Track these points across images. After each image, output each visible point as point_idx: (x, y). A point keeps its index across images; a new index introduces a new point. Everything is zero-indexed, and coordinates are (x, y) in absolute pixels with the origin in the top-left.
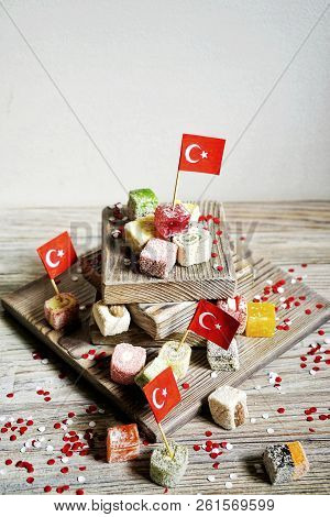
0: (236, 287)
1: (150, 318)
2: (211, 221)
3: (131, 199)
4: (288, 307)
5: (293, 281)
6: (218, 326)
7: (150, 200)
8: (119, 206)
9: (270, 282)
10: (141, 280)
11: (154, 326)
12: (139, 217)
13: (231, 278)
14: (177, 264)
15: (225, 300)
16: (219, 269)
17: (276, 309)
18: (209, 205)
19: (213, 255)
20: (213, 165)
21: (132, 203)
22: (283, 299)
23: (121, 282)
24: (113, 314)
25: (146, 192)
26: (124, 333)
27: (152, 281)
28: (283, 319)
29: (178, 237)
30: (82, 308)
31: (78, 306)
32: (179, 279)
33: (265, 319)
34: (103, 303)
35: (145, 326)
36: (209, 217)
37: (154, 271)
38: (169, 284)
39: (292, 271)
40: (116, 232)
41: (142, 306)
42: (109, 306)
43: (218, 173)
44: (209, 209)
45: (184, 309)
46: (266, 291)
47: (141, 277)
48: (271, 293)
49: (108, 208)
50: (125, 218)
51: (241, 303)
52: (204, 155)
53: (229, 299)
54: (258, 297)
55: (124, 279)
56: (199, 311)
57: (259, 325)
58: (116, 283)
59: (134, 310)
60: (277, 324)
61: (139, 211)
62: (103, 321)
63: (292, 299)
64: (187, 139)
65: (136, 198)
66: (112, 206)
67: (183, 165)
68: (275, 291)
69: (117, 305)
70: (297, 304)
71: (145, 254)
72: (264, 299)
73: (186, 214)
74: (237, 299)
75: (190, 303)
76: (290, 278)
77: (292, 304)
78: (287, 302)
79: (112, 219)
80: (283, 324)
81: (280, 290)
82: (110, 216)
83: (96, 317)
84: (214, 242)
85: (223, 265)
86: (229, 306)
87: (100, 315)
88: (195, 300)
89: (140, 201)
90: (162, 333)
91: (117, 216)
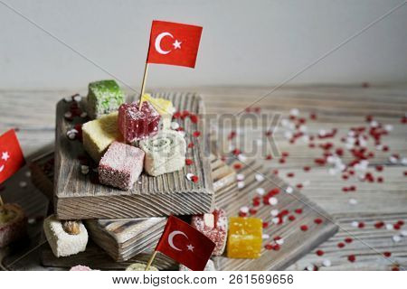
0: (214, 200)
1: (110, 236)
2: (187, 120)
3: (91, 94)
4: (281, 222)
5: (289, 190)
6: (190, 247)
7: (113, 95)
8: (78, 99)
9: (261, 192)
10: (101, 193)
11: (116, 245)
12: (101, 115)
13: (208, 191)
14: (144, 172)
15: (201, 216)
16: (194, 179)
17: (265, 225)
18: (187, 98)
19: (188, 163)
20: (188, 57)
21: (92, 98)
22: (275, 213)
23: (77, 194)
24: (67, 231)
25: (110, 85)
26: (80, 253)
27: (114, 193)
28: (274, 236)
29: (145, 141)
30: (31, 221)
31: (26, 219)
32: (145, 191)
33: (250, 237)
34: (55, 219)
35: (106, 245)
36: (186, 114)
37: (116, 181)
38: (133, 197)
39: (291, 175)
40: (72, 132)
41: (102, 222)
42: (63, 222)
43: (193, 67)
44: (186, 103)
45: (152, 226)
46: (256, 203)
47: (101, 189)
48: (261, 205)
49: (64, 101)
50: (84, 115)
51: (221, 219)
52: (177, 44)
53: (206, 216)
54: (245, 210)
55: (80, 191)
56: (168, 229)
57: (242, 244)
58: (72, 195)
59: (93, 227)
60: (266, 243)
61: (100, 108)
62: (55, 239)
63: (285, 212)
64: (158, 26)
65: (97, 93)
66: (68, 99)
67: (152, 57)
68: (266, 203)
69: (73, 220)
70: (291, 219)
71: (106, 161)
72: (253, 212)
73: (155, 114)
74: (216, 214)
75: (159, 219)
76: (286, 186)
77: (285, 219)
78: (280, 216)
79: (68, 115)
80: (272, 243)
81: (273, 201)
82: (66, 111)
83: (47, 234)
84: (191, 146)
85: (199, 175)
86: (206, 224)
87: (52, 232)
88: (164, 215)
89: (102, 95)
90: (126, 254)
91: (75, 111)
